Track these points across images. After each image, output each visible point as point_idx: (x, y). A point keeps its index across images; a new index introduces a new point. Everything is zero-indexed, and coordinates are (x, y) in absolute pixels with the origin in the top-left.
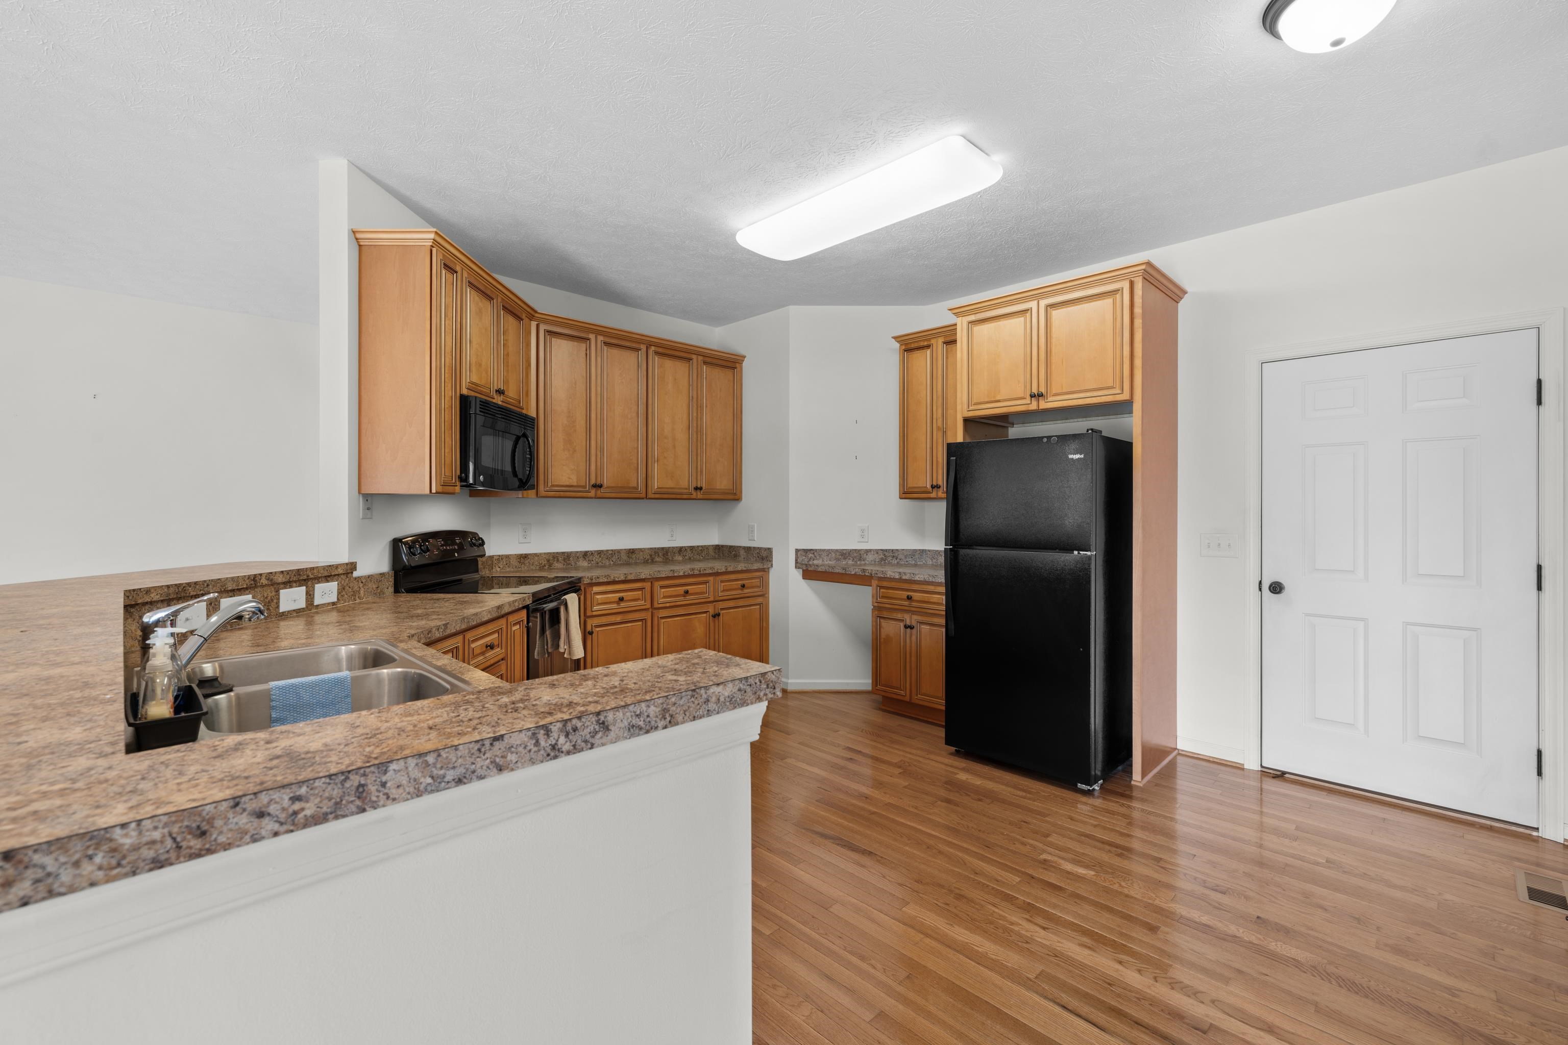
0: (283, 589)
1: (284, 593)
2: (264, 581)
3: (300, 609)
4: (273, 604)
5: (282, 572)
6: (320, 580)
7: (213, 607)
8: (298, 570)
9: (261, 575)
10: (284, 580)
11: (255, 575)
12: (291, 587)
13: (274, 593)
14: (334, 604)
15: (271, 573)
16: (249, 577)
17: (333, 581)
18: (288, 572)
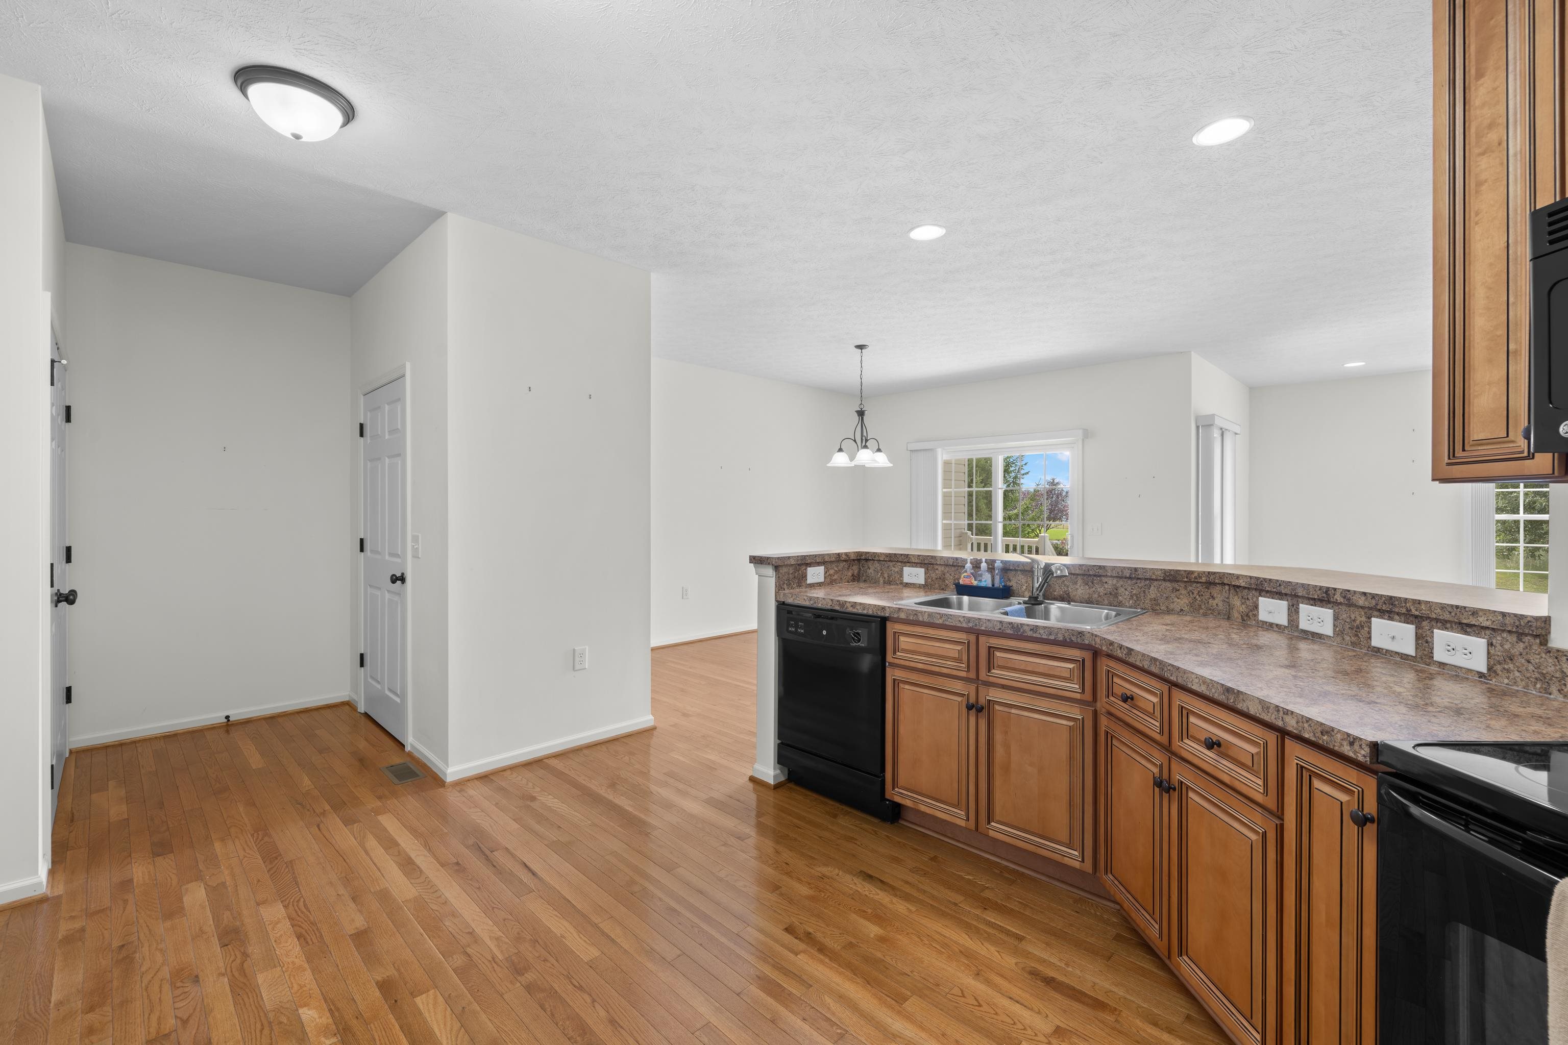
0: (1377, 617)
1: (1377, 623)
2: (1339, 599)
3: (1407, 655)
4: (1364, 632)
5: (1365, 594)
6: (1448, 625)
7: (1295, 610)
8: (1391, 598)
9: (1335, 589)
10: (1367, 604)
11: (1328, 589)
12: (1391, 619)
13: (1364, 619)
14: (1481, 675)
15: (1349, 591)
16: (1321, 588)
17: (1478, 635)
18: (1373, 596)
